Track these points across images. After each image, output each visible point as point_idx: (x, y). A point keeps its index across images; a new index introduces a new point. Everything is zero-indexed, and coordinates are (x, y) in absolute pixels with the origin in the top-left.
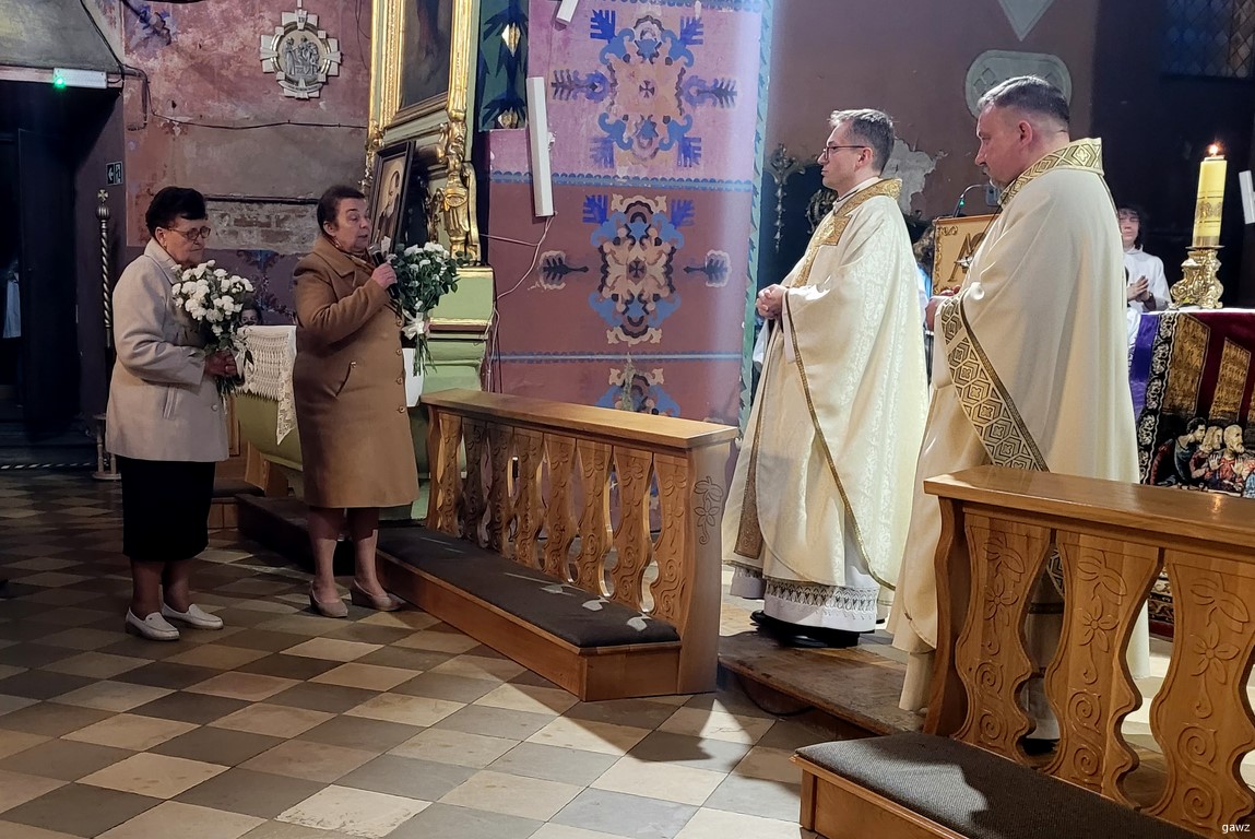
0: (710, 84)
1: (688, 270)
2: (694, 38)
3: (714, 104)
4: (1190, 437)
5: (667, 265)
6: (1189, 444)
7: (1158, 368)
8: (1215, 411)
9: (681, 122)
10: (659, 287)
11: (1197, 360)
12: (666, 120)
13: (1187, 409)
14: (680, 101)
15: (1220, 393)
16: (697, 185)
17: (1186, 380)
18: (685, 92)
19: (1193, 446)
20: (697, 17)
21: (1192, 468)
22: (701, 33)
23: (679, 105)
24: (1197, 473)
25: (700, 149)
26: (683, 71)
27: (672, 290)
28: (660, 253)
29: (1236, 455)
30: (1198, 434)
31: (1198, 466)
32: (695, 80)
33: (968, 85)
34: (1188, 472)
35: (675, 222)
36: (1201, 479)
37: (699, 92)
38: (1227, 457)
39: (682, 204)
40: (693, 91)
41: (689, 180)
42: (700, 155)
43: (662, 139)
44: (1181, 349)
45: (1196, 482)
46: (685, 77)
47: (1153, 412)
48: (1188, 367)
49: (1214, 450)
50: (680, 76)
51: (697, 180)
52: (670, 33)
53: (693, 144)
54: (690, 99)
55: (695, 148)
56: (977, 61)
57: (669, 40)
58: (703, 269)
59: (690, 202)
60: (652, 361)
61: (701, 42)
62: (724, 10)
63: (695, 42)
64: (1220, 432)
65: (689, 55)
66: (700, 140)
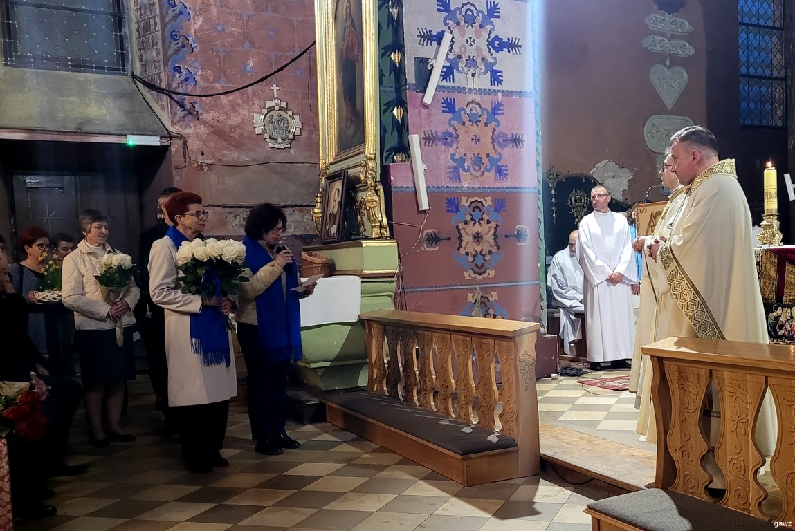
0: (510, 136)
1: (506, 236)
2: (499, 112)
3: (513, 147)
4: (775, 314)
5: (494, 234)
6: (775, 318)
8: (786, 299)
9: (496, 157)
10: (491, 246)
11: (774, 274)
12: (488, 156)
13: (772, 299)
14: (494, 145)
15: (787, 290)
16: (507, 190)
17: (769, 284)
18: (497, 141)
20: (500, 101)
21: (778, 330)
22: (502, 109)
23: (494, 147)
24: (780, 333)
25: (507, 170)
26: (495, 130)
27: (498, 248)
30: (779, 312)
31: (781, 329)
32: (501, 134)
33: (645, 133)
34: (776, 333)
35: (497, 210)
36: (783, 336)
37: (504, 141)
39: (500, 201)
40: (501, 140)
41: (503, 187)
42: (508, 174)
43: (486, 166)
44: (765, 268)
45: (780, 337)
46: (496, 133)
48: (770, 277)
49: (787, 320)
50: (493, 132)
51: (507, 188)
52: (486, 110)
53: (503, 168)
54: (499, 144)
55: (504, 170)
56: (649, 121)
57: (485, 113)
58: (514, 236)
59: (504, 200)
61: (503, 114)
62: (514, 97)
63: (500, 114)
64: (789, 310)
65: (497, 121)
66: (507, 166)
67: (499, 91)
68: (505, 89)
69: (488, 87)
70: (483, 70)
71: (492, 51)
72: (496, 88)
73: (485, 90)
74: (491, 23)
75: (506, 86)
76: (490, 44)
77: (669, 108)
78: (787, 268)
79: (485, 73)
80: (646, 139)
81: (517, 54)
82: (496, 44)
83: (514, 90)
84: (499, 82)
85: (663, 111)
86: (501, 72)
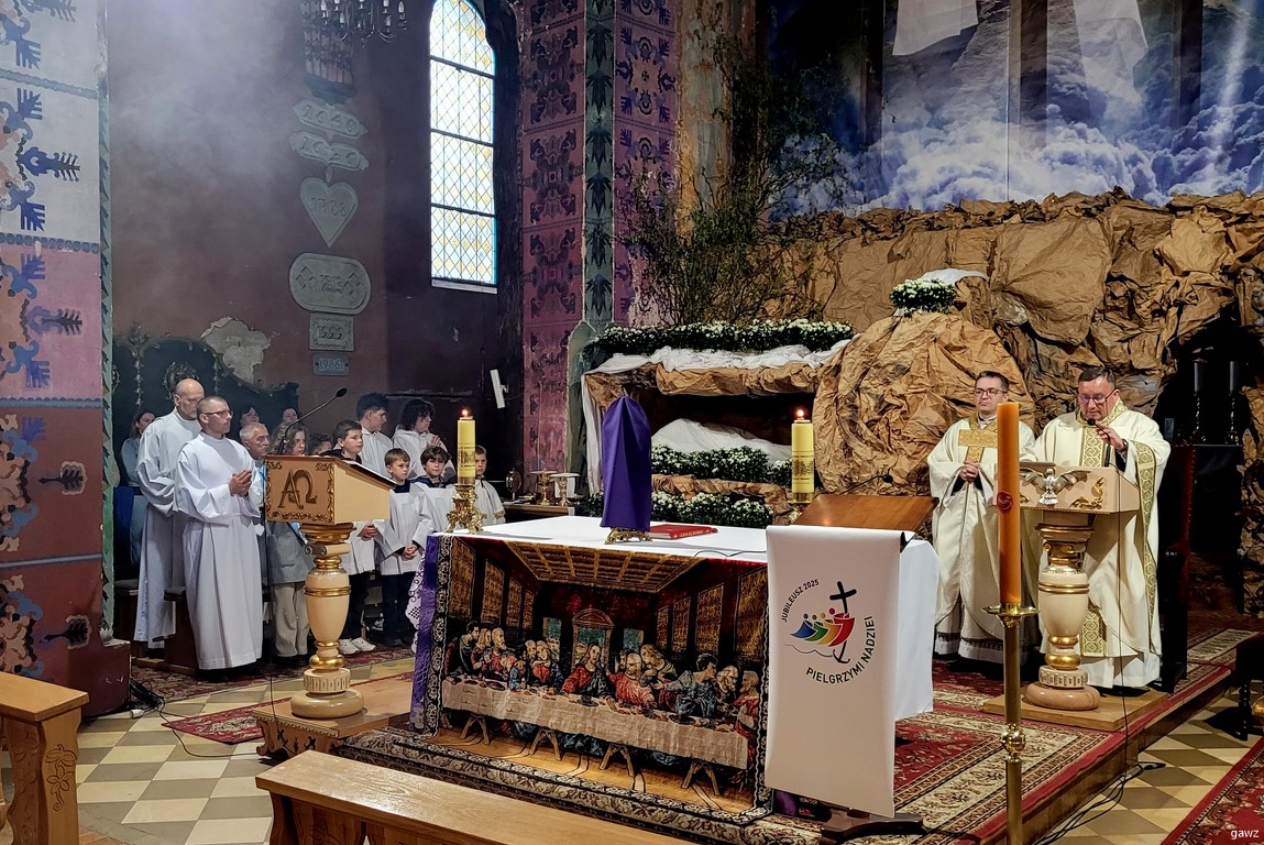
0: (54, 314)
1: (43, 481)
2: (36, 273)
3: (60, 332)
4: (468, 637)
5: (22, 477)
6: (469, 642)
7: (442, 579)
8: (485, 616)
9: (27, 347)
10: (14, 498)
11: (469, 576)
12: (12, 345)
13: (465, 614)
14: (25, 330)
15: (486, 603)
16: (47, 404)
17: (462, 590)
18: (30, 321)
19: (473, 643)
20: (38, 255)
21: (473, 661)
22: (43, 269)
23: (25, 332)
24: (477, 665)
25: (48, 371)
26: (27, 302)
27: (28, 500)
28: (13, 467)
29: (501, 651)
30: (475, 634)
31: (477, 660)
32: (38, 310)
34: (470, 665)
35: (27, 438)
36: (479, 670)
37: (44, 321)
38: (495, 653)
39: (33, 422)
40: (38, 320)
41: (39, 399)
42: (49, 377)
43: (10, 363)
44: (457, 566)
45: (476, 672)
46: (29, 308)
47: (442, 615)
48: (463, 579)
49: (486, 647)
50: (24, 307)
51: (47, 399)
52: (11, 268)
53: (40, 367)
54: (36, 327)
55: (43, 370)
57: (10, 274)
58: (58, 479)
59: (41, 419)
60: (10, 569)
61: (43, 277)
62: (63, 250)
63: (37, 277)
64: (489, 633)
65: (31, 288)
66: (48, 363)
67: (36, 238)
68: (49, 236)
69: (16, 229)
70: (8, 202)
71: (26, 171)
72: (32, 233)
73: (10, 235)
74: (26, 126)
75: (49, 231)
76: (23, 160)
77: (329, 245)
78: (487, 569)
79: (11, 208)
81: (71, 179)
82: (34, 161)
83: (65, 239)
84: (38, 223)
85: (319, 247)
86: (42, 208)
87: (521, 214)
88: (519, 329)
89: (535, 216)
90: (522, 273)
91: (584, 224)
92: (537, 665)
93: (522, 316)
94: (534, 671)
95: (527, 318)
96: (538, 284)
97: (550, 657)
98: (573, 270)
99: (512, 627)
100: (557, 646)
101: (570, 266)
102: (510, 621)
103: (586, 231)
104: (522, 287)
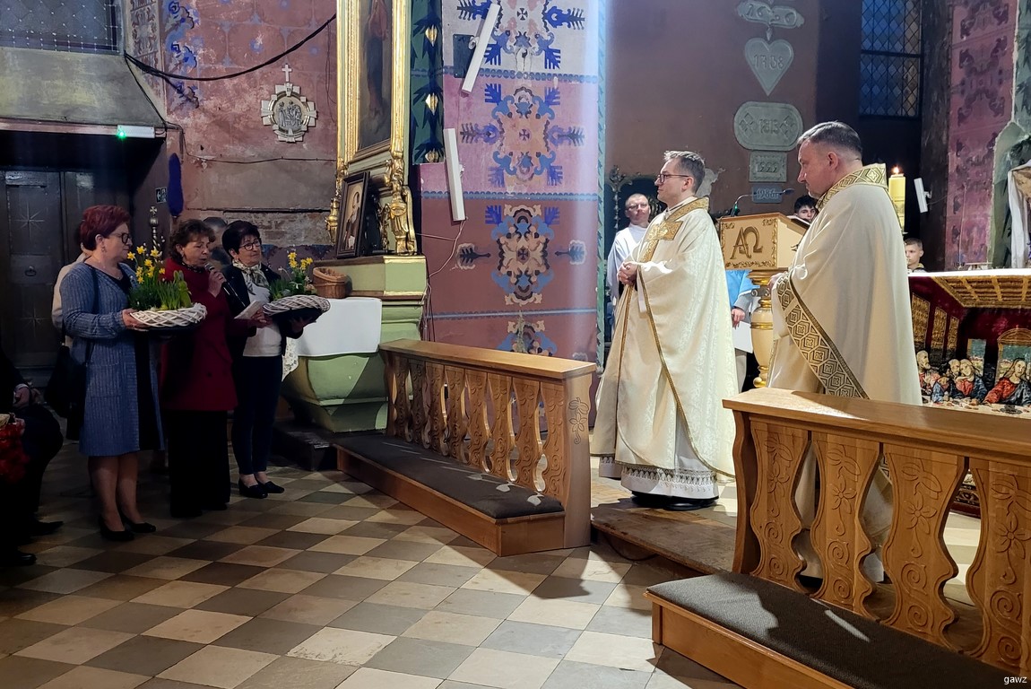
0: (566, 131)
1: (557, 253)
2: (554, 101)
3: (570, 144)
5: (543, 251)
9: (548, 156)
10: (539, 265)
12: (538, 155)
14: (546, 142)
16: (561, 197)
18: (550, 136)
20: (556, 87)
22: (559, 98)
23: (546, 145)
25: (561, 173)
26: (548, 123)
27: (548, 267)
28: (538, 243)
29: (924, 370)
32: (556, 128)
33: (736, 125)
35: (548, 223)
37: (559, 136)
39: (551, 211)
40: (555, 135)
41: (555, 194)
42: (562, 178)
43: (536, 168)
46: (550, 127)
50: (546, 126)
51: (561, 194)
52: (538, 98)
53: (556, 171)
54: (553, 141)
55: (558, 173)
56: (741, 109)
57: (537, 102)
58: (568, 253)
59: (557, 209)
60: (536, 315)
61: (559, 103)
62: (573, 83)
63: (555, 104)
65: (551, 112)
66: (561, 168)
67: (555, 75)
68: (563, 73)
69: (542, 70)
70: (537, 50)
71: (549, 25)
72: (552, 71)
73: (538, 74)
75: (564, 68)
76: (547, 16)
77: (768, 94)
79: (539, 53)
80: (736, 133)
81: (579, 28)
82: (554, 17)
83: (574, 73)
84: (556, 64)
85: (760, 97)
86: (559, 51)
87: (951, 33)
88: (944, 138)
89: (965, 31)
90: (949, 87)
91: (1017, 31)
92: (960, 380)
93: (948, 127)
94: (958, 386)
95: (953, 128)
96: (966, 94)
97: (973, 373)
98: (1004, 76)
99: (936, 350)
100: (981, 364)
101: (1000, 72)
102: (935, 345)
103: (1018, 37)
104: (949, 100)
